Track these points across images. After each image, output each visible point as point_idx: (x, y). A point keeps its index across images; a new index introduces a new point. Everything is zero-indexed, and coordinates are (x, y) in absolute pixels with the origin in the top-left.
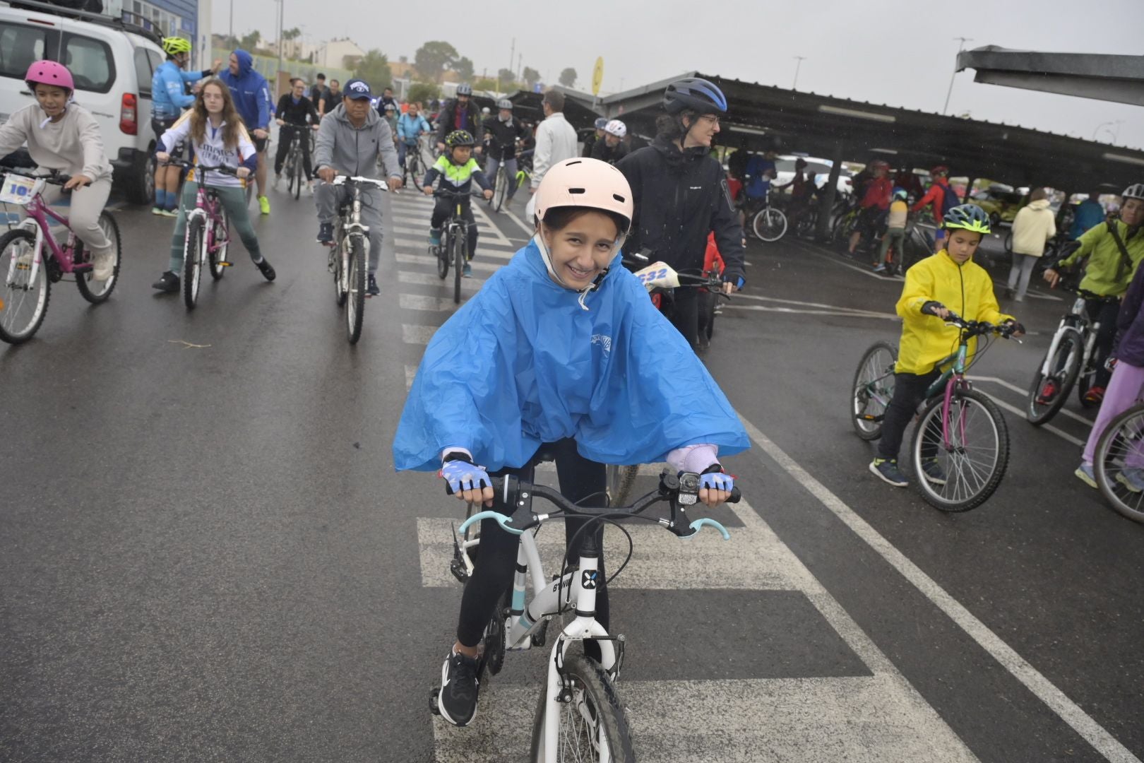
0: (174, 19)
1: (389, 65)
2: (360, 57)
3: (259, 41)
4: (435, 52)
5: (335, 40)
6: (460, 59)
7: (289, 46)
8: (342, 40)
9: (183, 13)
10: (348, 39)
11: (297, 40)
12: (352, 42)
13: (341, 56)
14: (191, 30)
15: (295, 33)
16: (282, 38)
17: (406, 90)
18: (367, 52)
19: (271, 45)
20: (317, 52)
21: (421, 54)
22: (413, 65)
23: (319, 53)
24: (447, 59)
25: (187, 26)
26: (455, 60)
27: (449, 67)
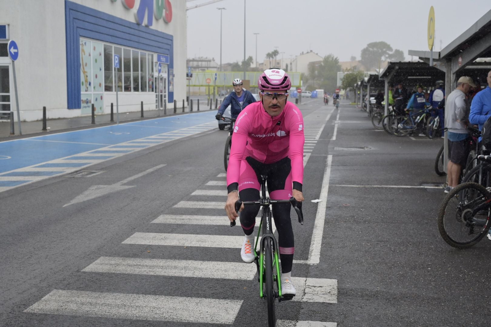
0: (152, 56)
1: (339, 64)
2: (320, 62)
3: (253, 63)
4: (375, 49)
5: (303, 54)
6: (394, 51)
8: (308, 53)
9: (159, 50)
10: (311, 51)
12: (314, 53)
13: (308, 63)
14: (167, 61)
15: (275, 53)
17: (341, 79)
18: (324, 57)
19: (260, 63)
20: (291, 64)
21: (365, 52)
22: (359, 61)
23: (293, 64)
24: (384, 53)
25: (163, 59)
26: (390, 53)
27: (387, 58)
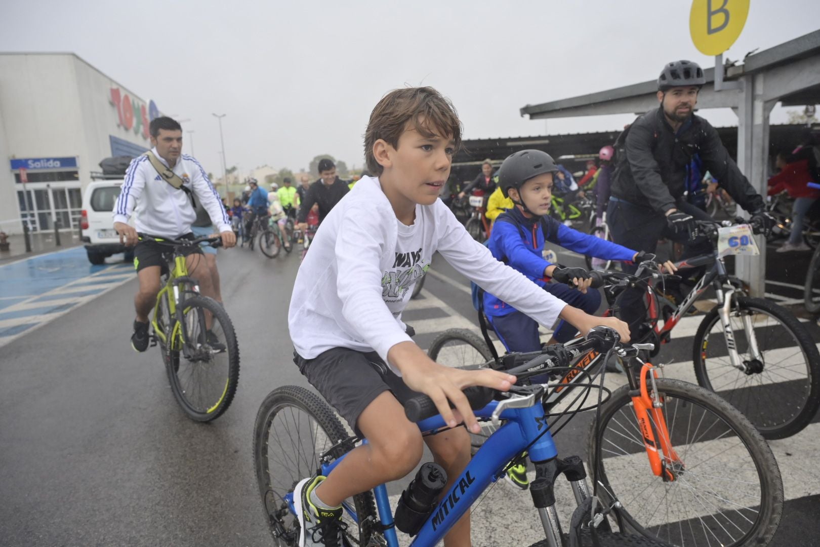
5: (258, 168)
7: (231, 177)
8: (263, 167)
11: (235, 173)
13: (264, 176)
15: (234, 169)
16: (226, 174)
19: (220, 179)
22: (309, 173)
